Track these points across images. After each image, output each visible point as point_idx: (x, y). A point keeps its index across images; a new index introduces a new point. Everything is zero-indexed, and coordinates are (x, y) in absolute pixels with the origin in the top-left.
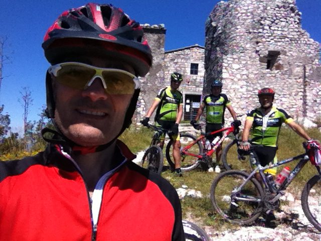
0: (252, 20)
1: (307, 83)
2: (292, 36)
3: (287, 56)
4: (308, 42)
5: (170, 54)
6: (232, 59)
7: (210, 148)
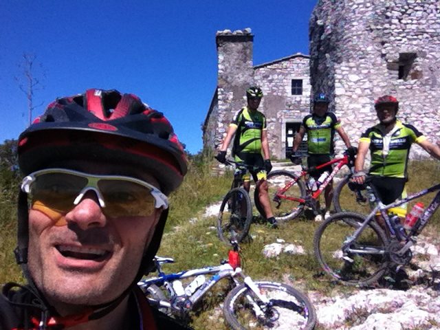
0: (374, 13)
2: (433, 31)
3: (428, 58)
5: (261, 69)
6: (348, 69)
7: (315, 188)
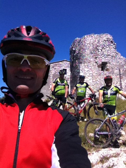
0: (93, 47)
1: (121, 77)
2: (112, 55)
3: (111, 64)
4: (120, 58)
5: (52, 64)
6: (84, 66)
